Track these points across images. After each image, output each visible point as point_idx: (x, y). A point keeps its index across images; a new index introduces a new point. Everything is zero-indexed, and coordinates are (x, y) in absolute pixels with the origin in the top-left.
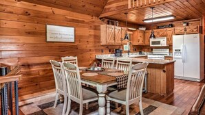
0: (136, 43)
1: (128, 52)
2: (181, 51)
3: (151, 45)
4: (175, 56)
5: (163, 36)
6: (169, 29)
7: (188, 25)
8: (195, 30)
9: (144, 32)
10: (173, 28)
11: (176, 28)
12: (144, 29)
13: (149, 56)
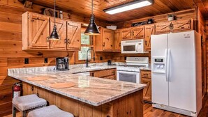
0: (100, 49)
1: (87, 62)
2: (165, 62)
3: (123, 52)
4: (155, 69)
5: (138, 37)
6: (146, 26)
7: (175, 18)
8: (187, 26)
9: (114, 32)
10: (153, 25)
11: (157, 24)
12: (114, 28)
13: (118, 68)
